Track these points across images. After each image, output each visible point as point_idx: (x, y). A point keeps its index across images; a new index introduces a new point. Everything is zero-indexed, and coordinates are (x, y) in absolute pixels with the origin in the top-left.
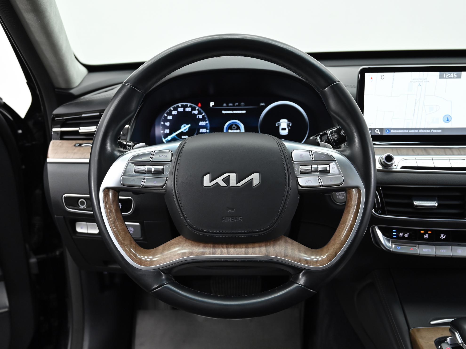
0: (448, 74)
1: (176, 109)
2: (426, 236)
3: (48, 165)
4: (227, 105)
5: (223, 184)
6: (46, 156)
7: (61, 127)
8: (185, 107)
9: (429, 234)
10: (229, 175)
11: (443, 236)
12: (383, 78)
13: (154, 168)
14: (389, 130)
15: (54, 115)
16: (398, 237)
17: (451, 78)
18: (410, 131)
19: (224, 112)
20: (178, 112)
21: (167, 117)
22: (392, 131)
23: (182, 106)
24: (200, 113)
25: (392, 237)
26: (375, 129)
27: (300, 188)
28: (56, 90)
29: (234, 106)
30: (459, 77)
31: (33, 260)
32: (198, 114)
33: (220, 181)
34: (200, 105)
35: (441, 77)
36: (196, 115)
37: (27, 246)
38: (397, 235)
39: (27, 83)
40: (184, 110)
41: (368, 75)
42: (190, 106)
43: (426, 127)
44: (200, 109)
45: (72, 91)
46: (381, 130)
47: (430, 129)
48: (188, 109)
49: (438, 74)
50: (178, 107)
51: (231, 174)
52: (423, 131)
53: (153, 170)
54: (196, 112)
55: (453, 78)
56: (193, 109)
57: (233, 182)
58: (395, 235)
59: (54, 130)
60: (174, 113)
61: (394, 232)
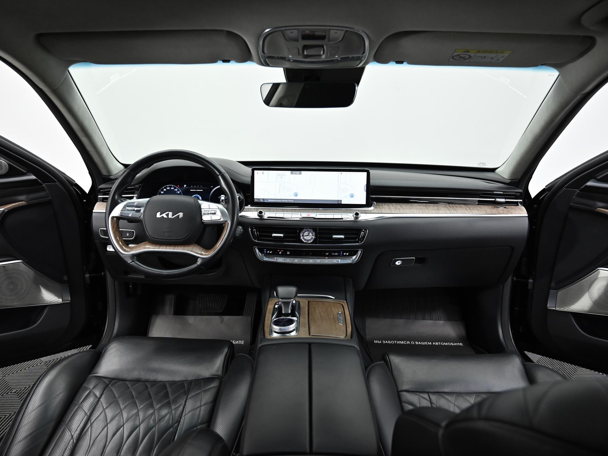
0: (295, 172)
1: (165, 188)
2: (280, 253)
3: (93, 213)
4: (193, 187)
5: (165, 217)
6: (93, 209)
7: (103, 195)
8: (170, 187)
9: (282, 252)
10: (169, 213)
11: (288, 253)
12: (263, 173)
13: (136, 209)
14: (267, 199)
15: (99, 188)
16: (267, 253)
17: (297, 174)
18: (278, 201)
19: (191, 190)
20: (167, 189)
21: (161, 192)
22: (269, 200)
23: (169, 187)
24: (178, 190)
25: (264, 253)
26: (260, 199)
27: (203, 221)
28: (102, 176)
29: (197, 187)
30: (301, 174)
31: (87, 275)
32: (177, 191)
33: (164, 215)
34: (178, 186)
35: (292, 174)
36: (176, 191)
37: (84, 267)
38: (266, 252)
39: (89, 173)
40: (170, 188)
41: (256, 172)
42: (174, 187)
43: (285, 198)
44: (178, 188)
45: (111, 177)
46: (263, 199)
47: (282, 199)
48: (172, 188)
49: (290, 172)
50: (167, 187)
51: (169, 212)
52: (284, 201)
53: (135, 210)
54: (176, 190)
55: (298, 174)
56: (175, 188)
57: (170, 216)
58: (265, 252)
59: (99, 196)
60: (165, 190)
61: (265, 251)
